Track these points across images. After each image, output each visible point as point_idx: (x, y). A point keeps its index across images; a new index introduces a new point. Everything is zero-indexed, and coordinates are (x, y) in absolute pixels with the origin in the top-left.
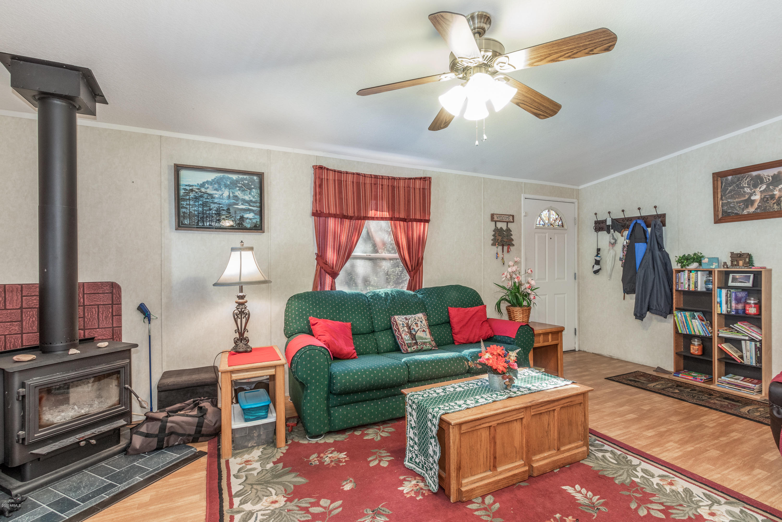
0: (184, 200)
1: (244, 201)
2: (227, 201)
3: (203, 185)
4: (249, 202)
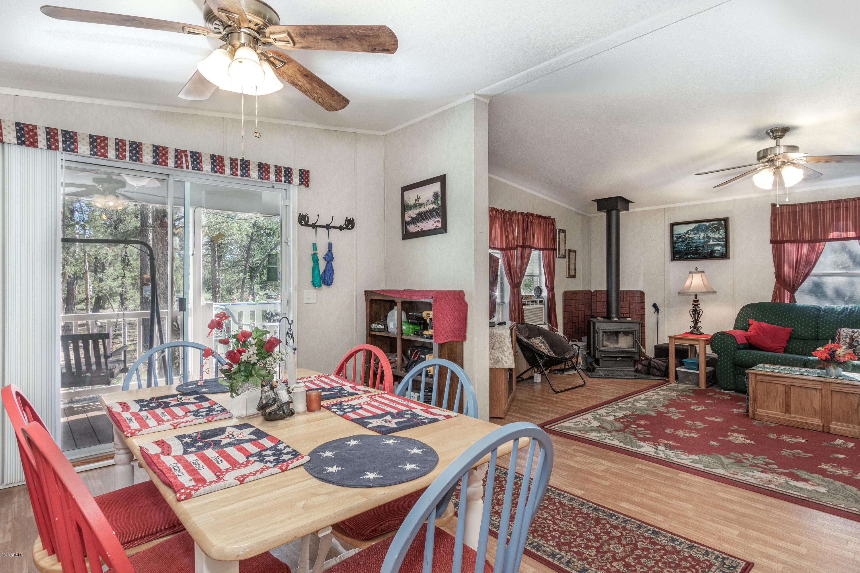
0: (676, 243)
1: (714, 239)
2: (702, 240)
3: (687, 233)
4: (718, 239)
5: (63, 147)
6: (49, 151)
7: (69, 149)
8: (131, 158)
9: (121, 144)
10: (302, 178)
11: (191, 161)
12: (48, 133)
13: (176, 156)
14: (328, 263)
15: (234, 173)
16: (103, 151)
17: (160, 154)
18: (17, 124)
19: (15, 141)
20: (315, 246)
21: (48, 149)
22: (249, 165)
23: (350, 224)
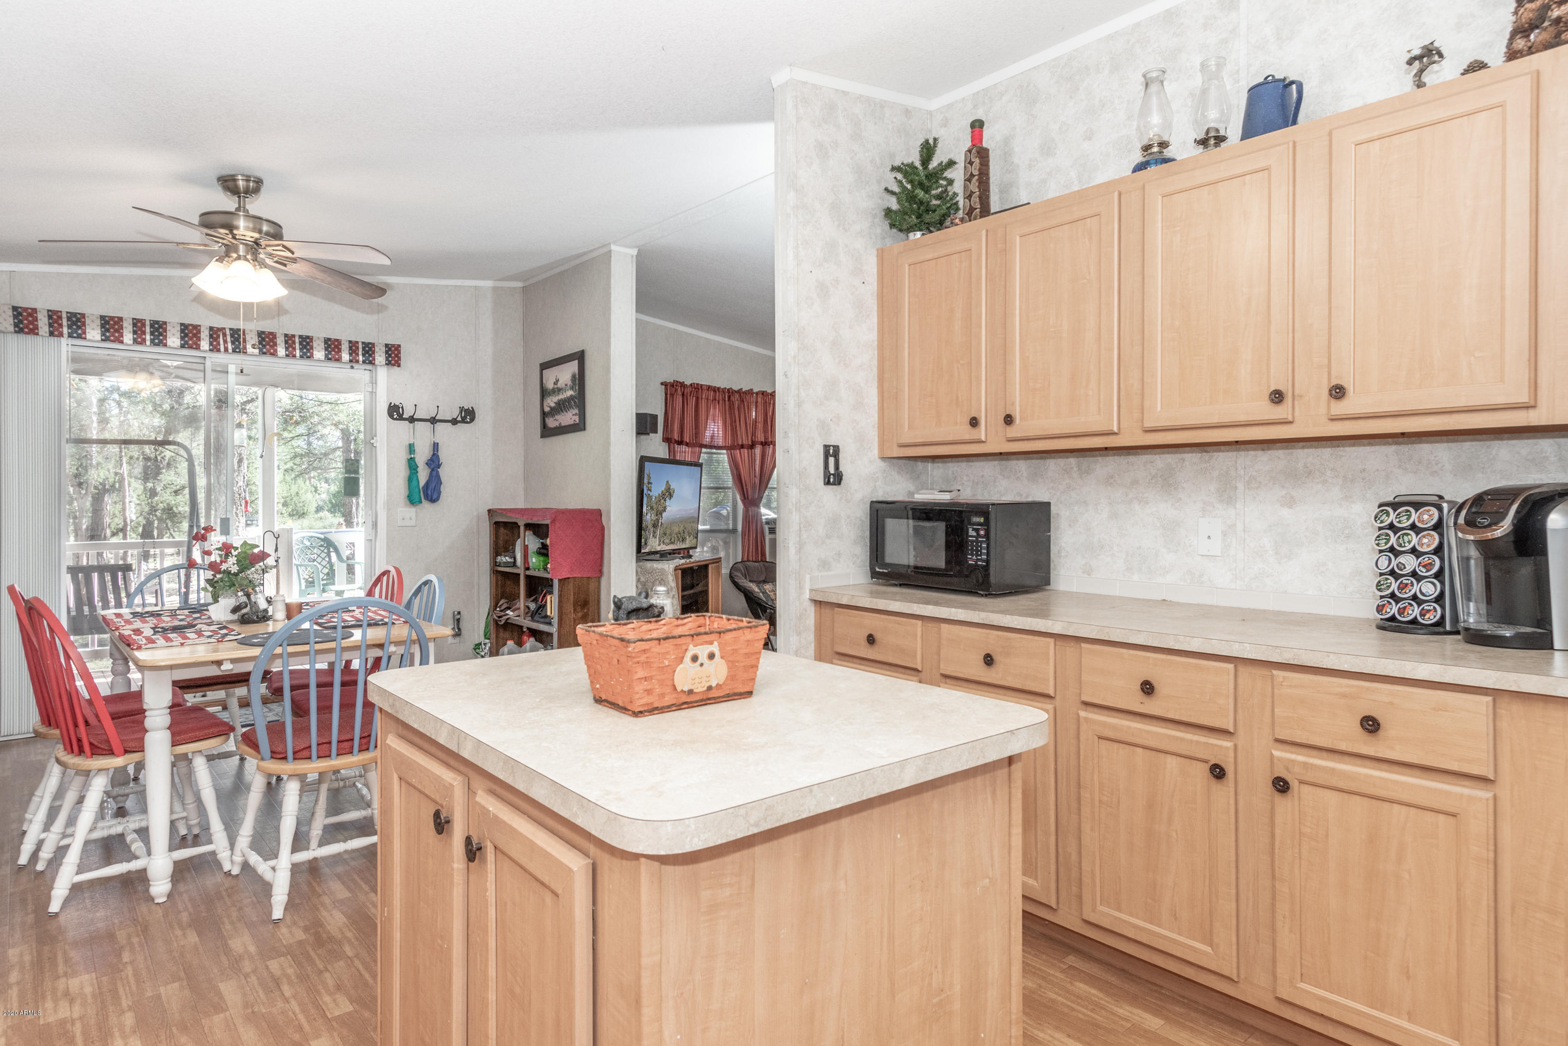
5: (69, 333)
6: (52, 338)
7: (75, 335)
8: (152, 341)
9: (139, 325)
10: (390, 356)
11: (232, 341)
12: (50, 317)
13: (211, 336)
14: (433, 470)
15: (290, 355)
16: (117, 335)
17: (190, 335)
18: (15, 308)
19: (12, 329)
20: (411, 448)
21: (50, 336)
22: (312, 342)
23: (468, 416)
